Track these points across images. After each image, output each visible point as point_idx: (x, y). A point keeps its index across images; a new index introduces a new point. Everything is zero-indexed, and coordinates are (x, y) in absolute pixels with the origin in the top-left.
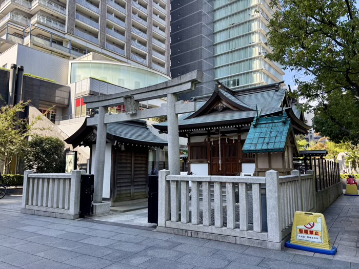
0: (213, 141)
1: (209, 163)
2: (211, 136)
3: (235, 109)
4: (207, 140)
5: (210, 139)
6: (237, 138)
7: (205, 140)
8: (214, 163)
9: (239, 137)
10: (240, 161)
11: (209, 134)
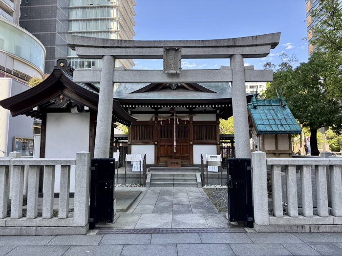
0: (162, 121)
1: (155, 145)
2: (159, 115)
3: (191, 89)
4: (154, 119)
5: (157, 118)
6: (188, 119)
7: (152, 119)
8: (162, 144)
9: (191, 118)
10: (191, 143)
11: (156, 112)
